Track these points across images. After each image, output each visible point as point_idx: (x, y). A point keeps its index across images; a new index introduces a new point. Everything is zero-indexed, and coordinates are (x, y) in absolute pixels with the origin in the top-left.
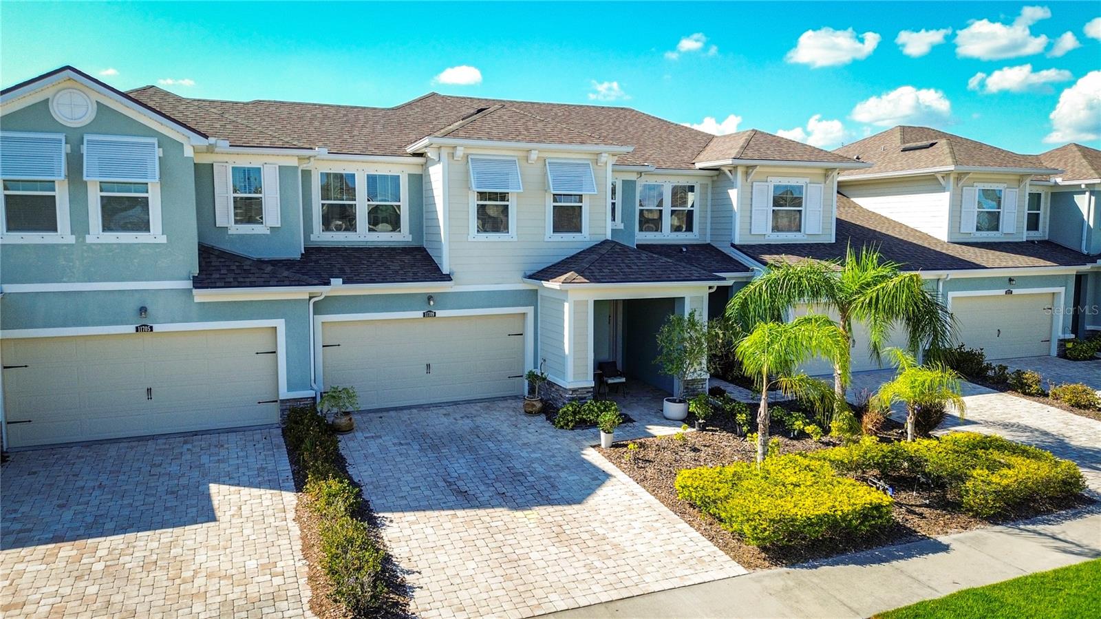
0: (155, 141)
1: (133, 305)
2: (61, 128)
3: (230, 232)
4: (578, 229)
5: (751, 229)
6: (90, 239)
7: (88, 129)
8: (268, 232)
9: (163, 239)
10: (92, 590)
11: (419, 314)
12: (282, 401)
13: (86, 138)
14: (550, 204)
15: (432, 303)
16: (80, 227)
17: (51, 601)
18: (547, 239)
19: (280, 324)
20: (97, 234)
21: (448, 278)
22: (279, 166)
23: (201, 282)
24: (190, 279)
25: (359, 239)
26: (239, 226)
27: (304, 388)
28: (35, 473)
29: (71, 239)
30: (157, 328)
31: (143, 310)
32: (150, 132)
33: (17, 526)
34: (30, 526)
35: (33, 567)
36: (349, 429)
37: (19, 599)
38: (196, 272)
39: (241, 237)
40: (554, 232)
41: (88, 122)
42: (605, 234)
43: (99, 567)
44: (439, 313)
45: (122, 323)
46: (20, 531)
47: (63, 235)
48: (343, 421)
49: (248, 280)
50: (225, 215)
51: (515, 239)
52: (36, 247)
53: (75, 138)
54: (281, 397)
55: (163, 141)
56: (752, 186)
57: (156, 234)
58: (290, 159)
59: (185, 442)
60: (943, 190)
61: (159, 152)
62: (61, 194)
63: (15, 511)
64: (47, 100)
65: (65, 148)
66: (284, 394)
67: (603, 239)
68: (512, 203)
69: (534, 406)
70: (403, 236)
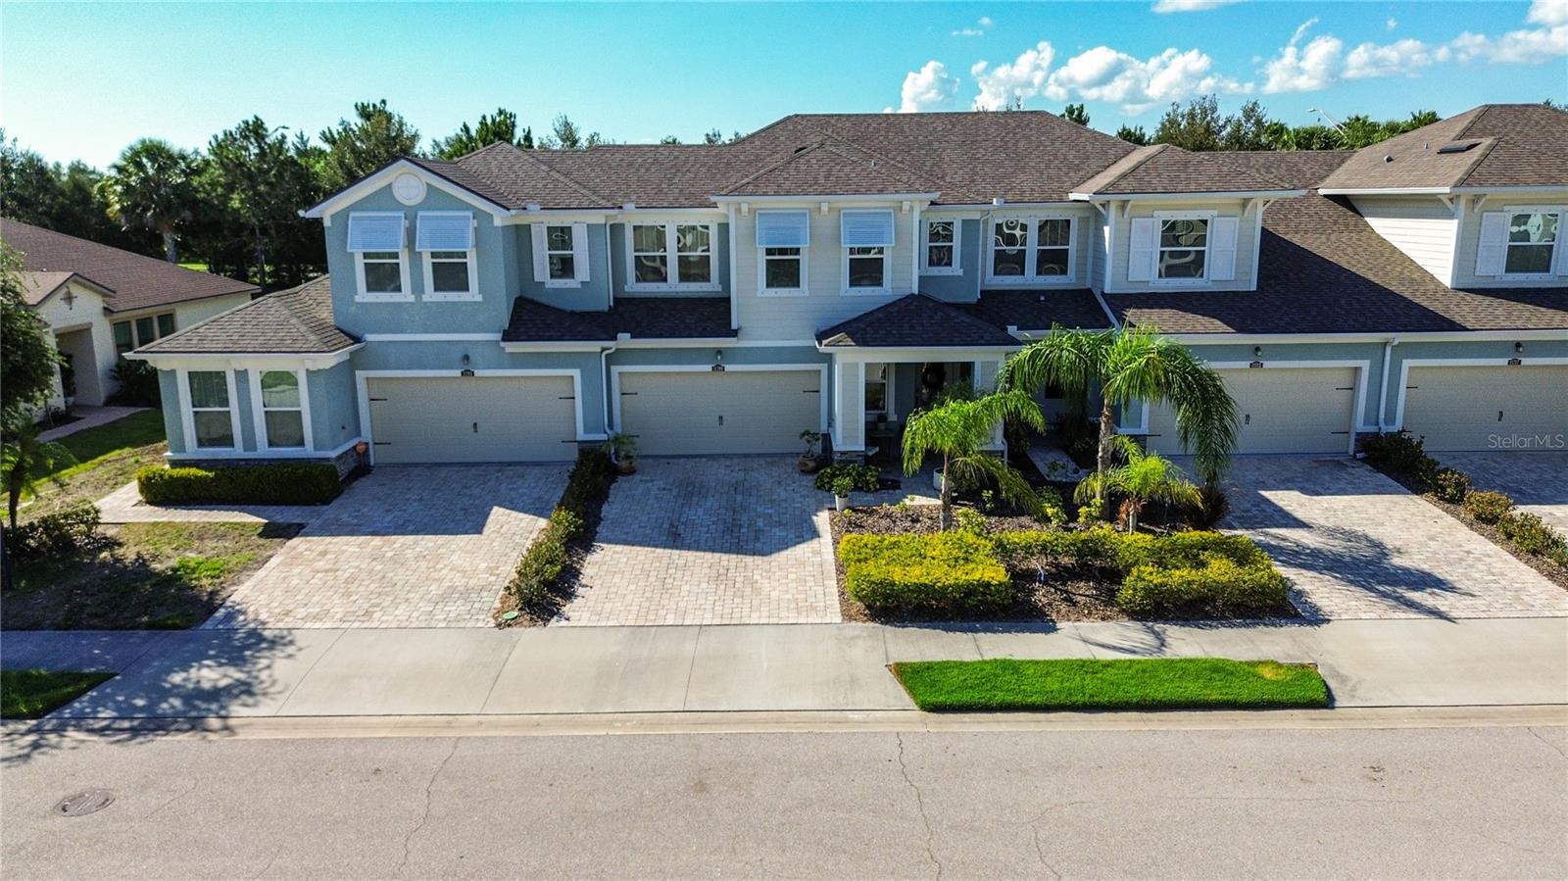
0: (470, 214)
1: (458, 354)
2: (399, 206)
3: (547, 286)
4: (878, 282)
5: (1128, 275)
6: (426, 298)
7: (421, 206)
8: (579, 286)
9: (479, 298)
10: (379, 568)
11: (708, 368)
12: (579, 442)
13: (421, 214)
14: (846, 258)
15: (719, 357)
16: (418, 289)
17: (353, 570)
18: (842, 293)
19: (576, 373)
20: (430, 295)
21: (734, 333)
22: (588, 225)
23: (508, 336)
24: (499, 332)
25: (670, 290)
26: (554, 281)
27: (597, 432)
28: (384, 485)
29: (412, 298)
30: (477, 373)
31: (467, 357)
32: (468, 207)
33: (355, 521)
34: (362, 522)
35: (352, 549)
36: (631, 472)
37: (336, 567)
38: (506, 326)
39: (556, 290)
40: (851, 285)
41: (420, 201)
42: (911, 288)
43: (390, 554)
44: (729, 368)
45: (452, 368)
46: (356, 525)
47: (406, 296)
48: (624, 464)
49: (548, 334)
50: (541, 271)
51: (807, 293)
52: (388, 304)
53: (411, 214)
54: (578, 439)
55: (478, 214)
56: (1131, 223)
57: (474, 294)
58: (598, 218)
59: (498, 471)
60: (1451, 216)
61: (475, 223)
62: (404, 262)
63: (359, 511)
64: (390, 185)
65: (404, 223)
66: (581, 435)
67: (908, 292)
68: (804, 258)
69: (806, 465)
70: (711, 287)
